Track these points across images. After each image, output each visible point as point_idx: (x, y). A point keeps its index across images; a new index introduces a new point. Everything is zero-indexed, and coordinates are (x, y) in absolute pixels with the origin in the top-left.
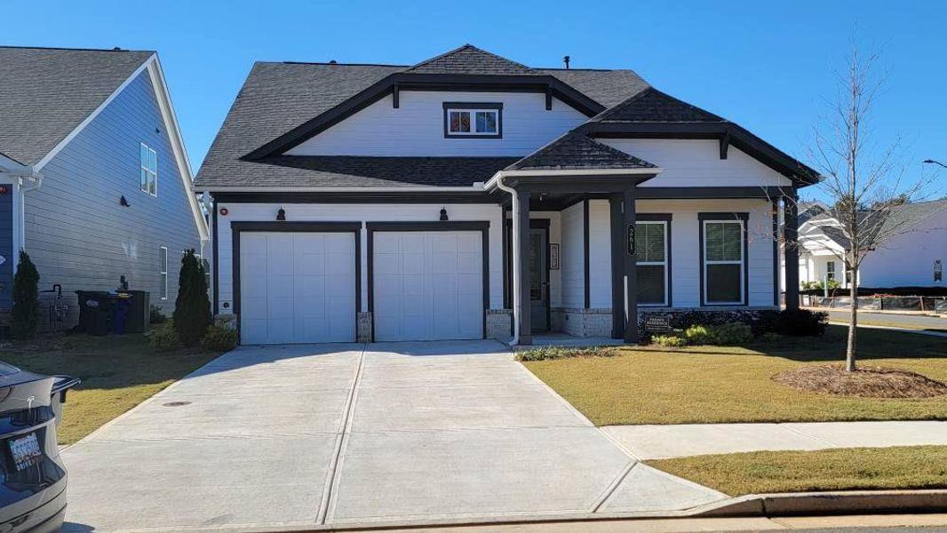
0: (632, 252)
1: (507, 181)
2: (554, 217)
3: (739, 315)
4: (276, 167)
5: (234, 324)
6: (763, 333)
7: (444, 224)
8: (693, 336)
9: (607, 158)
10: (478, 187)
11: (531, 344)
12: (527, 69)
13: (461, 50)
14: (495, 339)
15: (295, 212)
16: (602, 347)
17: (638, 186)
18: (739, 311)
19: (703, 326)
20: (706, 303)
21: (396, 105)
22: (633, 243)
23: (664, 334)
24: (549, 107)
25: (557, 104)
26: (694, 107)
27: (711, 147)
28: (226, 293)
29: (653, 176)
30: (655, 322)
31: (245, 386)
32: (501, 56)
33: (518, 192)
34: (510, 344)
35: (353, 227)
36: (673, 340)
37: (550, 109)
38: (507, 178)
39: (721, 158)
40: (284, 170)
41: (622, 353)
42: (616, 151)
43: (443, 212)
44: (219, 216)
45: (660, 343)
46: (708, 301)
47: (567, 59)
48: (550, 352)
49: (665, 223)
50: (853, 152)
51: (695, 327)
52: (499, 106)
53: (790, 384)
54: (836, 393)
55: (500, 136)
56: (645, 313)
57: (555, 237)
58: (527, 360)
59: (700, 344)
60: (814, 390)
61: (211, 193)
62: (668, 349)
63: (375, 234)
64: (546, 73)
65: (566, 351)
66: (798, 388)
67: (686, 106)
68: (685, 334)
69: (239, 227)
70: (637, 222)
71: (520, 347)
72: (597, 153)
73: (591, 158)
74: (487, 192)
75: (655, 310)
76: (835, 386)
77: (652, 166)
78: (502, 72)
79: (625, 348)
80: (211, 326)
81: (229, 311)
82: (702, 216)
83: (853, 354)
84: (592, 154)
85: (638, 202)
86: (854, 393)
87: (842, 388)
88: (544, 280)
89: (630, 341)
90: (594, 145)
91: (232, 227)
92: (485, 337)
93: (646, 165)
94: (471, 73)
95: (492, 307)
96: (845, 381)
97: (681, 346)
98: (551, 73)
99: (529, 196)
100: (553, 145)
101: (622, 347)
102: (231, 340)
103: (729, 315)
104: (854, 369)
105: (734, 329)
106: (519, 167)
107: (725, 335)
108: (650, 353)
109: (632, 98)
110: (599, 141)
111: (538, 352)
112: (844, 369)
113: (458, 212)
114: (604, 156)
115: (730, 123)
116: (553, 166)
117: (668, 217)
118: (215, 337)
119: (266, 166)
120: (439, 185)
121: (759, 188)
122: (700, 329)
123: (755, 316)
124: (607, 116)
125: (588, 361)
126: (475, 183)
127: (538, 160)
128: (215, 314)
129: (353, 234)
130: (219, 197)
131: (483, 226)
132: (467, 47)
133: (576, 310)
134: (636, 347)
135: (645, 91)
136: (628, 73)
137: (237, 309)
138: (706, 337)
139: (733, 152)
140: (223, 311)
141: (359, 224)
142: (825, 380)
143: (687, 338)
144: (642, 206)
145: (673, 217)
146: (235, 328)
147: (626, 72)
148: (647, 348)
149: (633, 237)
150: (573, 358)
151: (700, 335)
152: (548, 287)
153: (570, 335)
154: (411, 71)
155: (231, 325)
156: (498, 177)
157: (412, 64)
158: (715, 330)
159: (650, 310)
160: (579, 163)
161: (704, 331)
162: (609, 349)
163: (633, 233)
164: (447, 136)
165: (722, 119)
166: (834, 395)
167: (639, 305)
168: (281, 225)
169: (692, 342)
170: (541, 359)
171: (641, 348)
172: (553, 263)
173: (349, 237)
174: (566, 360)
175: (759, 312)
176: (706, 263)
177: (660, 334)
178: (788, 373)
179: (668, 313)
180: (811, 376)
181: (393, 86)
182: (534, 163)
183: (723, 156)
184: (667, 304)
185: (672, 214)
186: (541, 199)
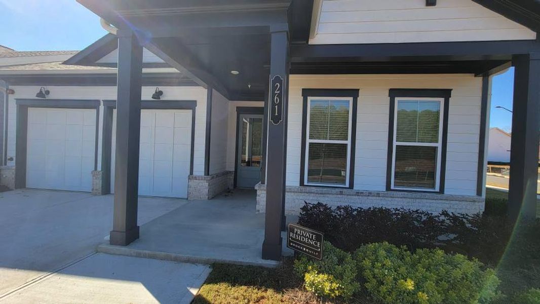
14: (193, 201)
20: (393, 187)
39: (428, 6)
44: (9, 95)
46: (395, 185)
49: (350, 99)
81: (13, 164)
82: (394, 93)
91: (16, 103)
92: (188, 198)
95: (194, 174)
117: (354, 93)
129: (95, 110)
140: (9, 163)
145: (360, 92)
163: (280, 89)
184: (347, 185)
185: (359, 90)
186: (249, 86)
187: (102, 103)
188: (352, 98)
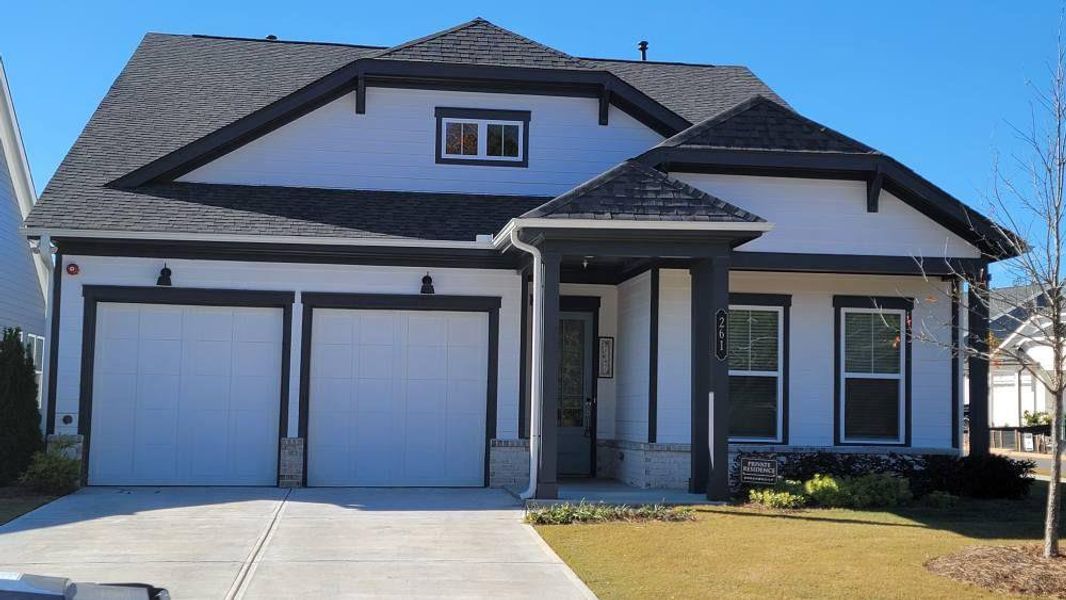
0: (722, 354)
1: (526, 234)
2: (607, 293)
3: (893, 461)
4: (162, 202)
5: (77, 451)
6: (931, 491)
7: (427, 300)
8: (816, 493)
9: (686, 204)
10: (483, 242)
11: (556, 498)
12: (571, 60)
13: (466, 27)
14: (502, 487)
15: (188, 273)
16: (667, 506)
17: (736, 249)
18: (893, 455)
19: (834, 476)
20: (843, 439)
21: (360, 108)
22: (725, 339)
23: (770, 487)
24: (603, 120)
25: (617, 116)
26: (827, 129)
27: (852, 193)
28: (68, 401)
29: (758, 234)
30: (759, 468)
31: (75, 552)
32: (531, 38)
33: (542, 253)
34: (523, 496)
35: (280, 300)
36: (784, 497)
37: (606, 124)
38: (525, 229)
39: (869, 210)
40: (175, 205)
41: (699, 515)
42: (700, 193)
43: (427, 280)
44: (65, 275)
45: (762, 502)
46: (846, 435)
47: (644, 46)
48: (582, 511)
49: (780, 309)
50: (1057, 208)
51: (821, 478)
52: (525, 116)
53: (953, 575)
54: (1022, 591)
55: (524, 164)
56: (743, 454)
57: (607, 326)
58: (543, 523)
59: (827, 506)
60: (989, 585)
61: (53, 239)
62: (773, 512)
63: (315, 311)
64: (600, 67)
65: (607, 511)
66: (965, 582)
67: (814, 127)
68: (804, 489)
69: (94, 295)
70: (732, 307)
71: (535, 502)
72: (670, 196)
73: (661, 204)
74: (496, 252)
75: (761, 449)
76: (1021, 580)
77: (757, 219)
78: (529, 64)
79: (706, 507)
80: (39, 455)
81: (72, 429)
82: (839, 301)
83: (1053, 529)
84: (661, 196)
85: (733, 276)
86: (1050, 592)
87: (1031, 583)
88: (587, 394)
89: (715, 498)
90: (665, 183)
91: (84, 295)
92: (487, 484)
93: (747, 217)
94: (480, 63)
95: (499, 436)
96: (1039, 572)
97: (795, 507)
98: (607, 67)
99: (560, 260)
100: (600, 181)
101: (699, 507)
102: (72, 477)
103: (877, 461)
104: (1056, 553)
105: (883, 482)
106: (546, 214)
107: (868, 493)
108: (744, 517)
109: (730, 112)
110: (674, 176)
111: (562, 510)
112: (1040, 553)
113: (451, 281)
114: (681, 201)
115: (882, 157)
116: (597, 214)
117: (785, 301)
118: (45, 471)
119: (145, 199)
120: (421, 236)
121: (909, 258)
122: (828, 482)
123: (918, 463)
124: (690, 139)
125: (638, 527)
126: (478, 236)
127: (577, 204)
128: (47, 434)
129: (280, 311)
130: (65, 246)
131: (490, 305)
132: (478, 22)
133: (635, 445)
134: (724, 507)
135: (753, 101)
136: (741, 72)
137: (85, 426)
138: (836, 494)
139: (887, 200)
140: (61, 430)
141: (290, 295)
142: (1006, 569)
143: (805, 495)
144: (740, 281)
145: (793, 300)
146: (80, 457)
147: (736, 68)
148: (741, 509)
149: (724, 330)
150: (619, 521)
151: (827, 491)
152: (594, 407)
153: (625, 484)
154: (387, 58)
155: (73, 453)
156: (511, 228)
157: (392, 44)
158: (853, 483)
159: (748, 448)
160: (642, 212)
161: (834, 485)
162: (678, 509)
163: (725, 323)
164: (439, 160)
165: (869, 149)
166: (1018, 594)
167: (730, 440)
168: (164, 293)
169: (813, 502)
170: (566, 522)
171: (731, 508)
172: (603, 368)
173: (274, 315)
174: (607, 525)
175: (926, 457)
176: (844, 375)
177: (762, 488)
178: (952, 558)
179: (779, 454)
180: (987, 563)
181: (356, 78)
182: (569, 207)
183: (872, 206)
184: (780, 440)
185: (791, 296)
186: (585, 264)
187: (298, 298)
188: (782, 308)
